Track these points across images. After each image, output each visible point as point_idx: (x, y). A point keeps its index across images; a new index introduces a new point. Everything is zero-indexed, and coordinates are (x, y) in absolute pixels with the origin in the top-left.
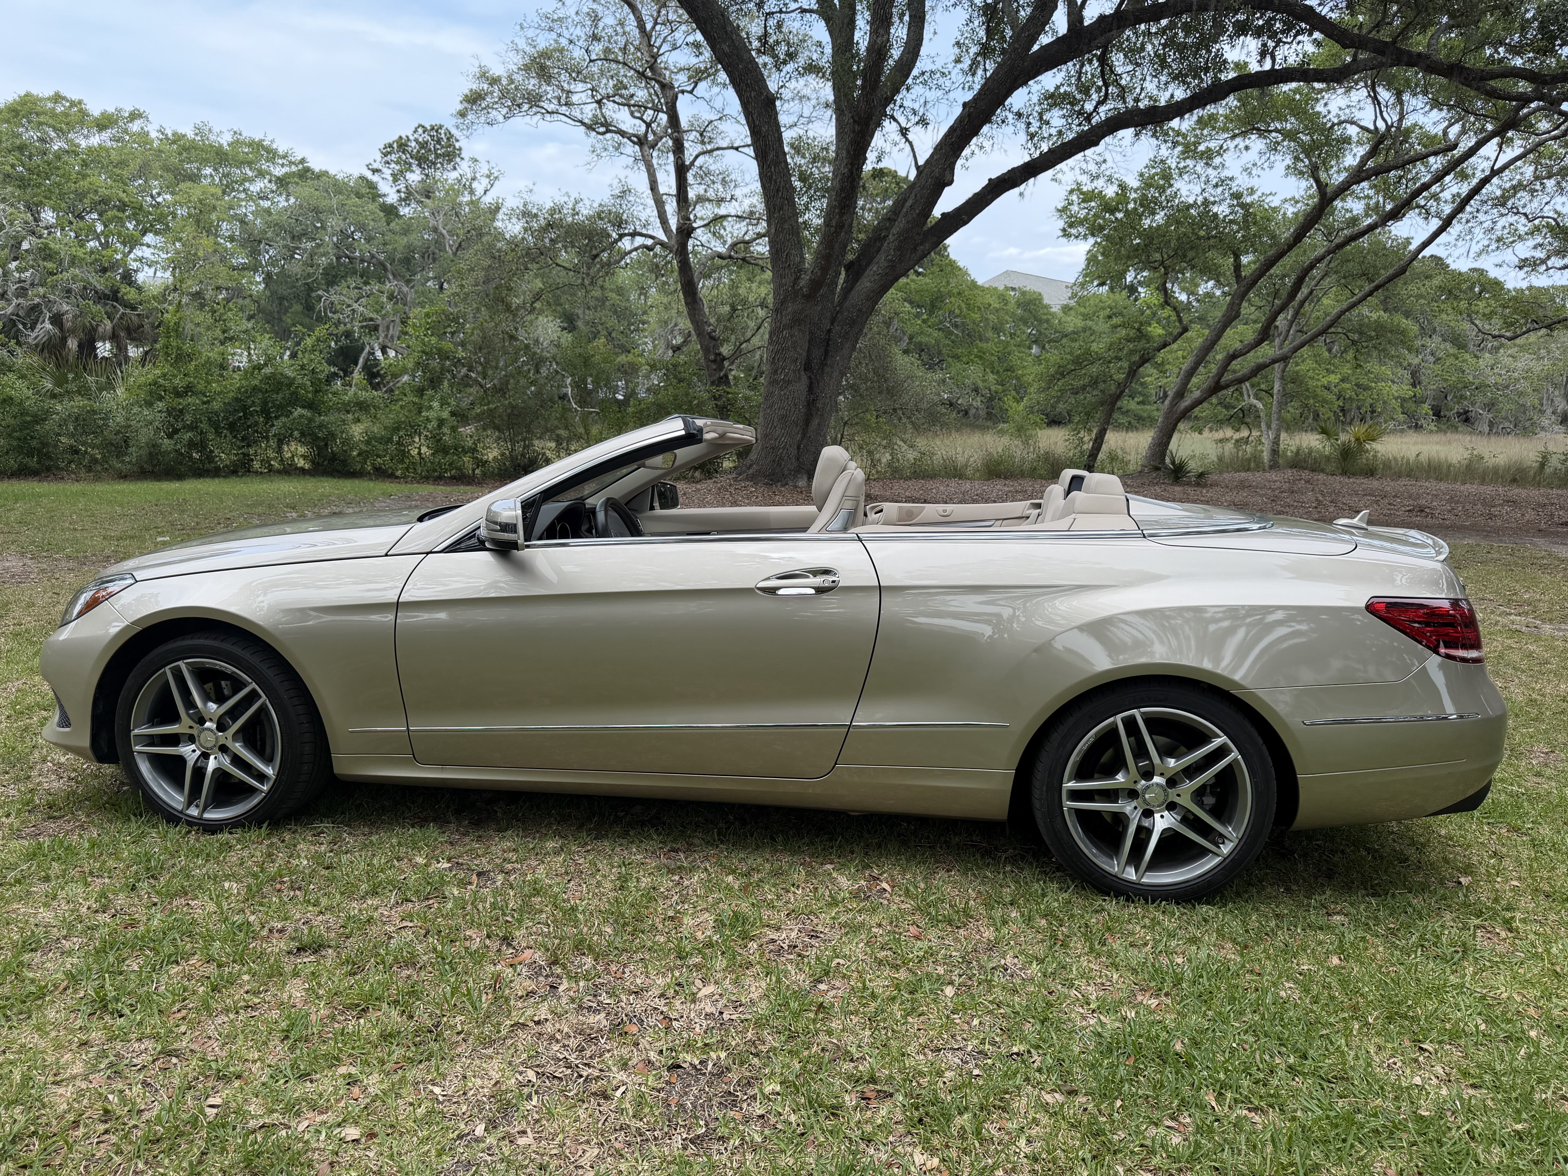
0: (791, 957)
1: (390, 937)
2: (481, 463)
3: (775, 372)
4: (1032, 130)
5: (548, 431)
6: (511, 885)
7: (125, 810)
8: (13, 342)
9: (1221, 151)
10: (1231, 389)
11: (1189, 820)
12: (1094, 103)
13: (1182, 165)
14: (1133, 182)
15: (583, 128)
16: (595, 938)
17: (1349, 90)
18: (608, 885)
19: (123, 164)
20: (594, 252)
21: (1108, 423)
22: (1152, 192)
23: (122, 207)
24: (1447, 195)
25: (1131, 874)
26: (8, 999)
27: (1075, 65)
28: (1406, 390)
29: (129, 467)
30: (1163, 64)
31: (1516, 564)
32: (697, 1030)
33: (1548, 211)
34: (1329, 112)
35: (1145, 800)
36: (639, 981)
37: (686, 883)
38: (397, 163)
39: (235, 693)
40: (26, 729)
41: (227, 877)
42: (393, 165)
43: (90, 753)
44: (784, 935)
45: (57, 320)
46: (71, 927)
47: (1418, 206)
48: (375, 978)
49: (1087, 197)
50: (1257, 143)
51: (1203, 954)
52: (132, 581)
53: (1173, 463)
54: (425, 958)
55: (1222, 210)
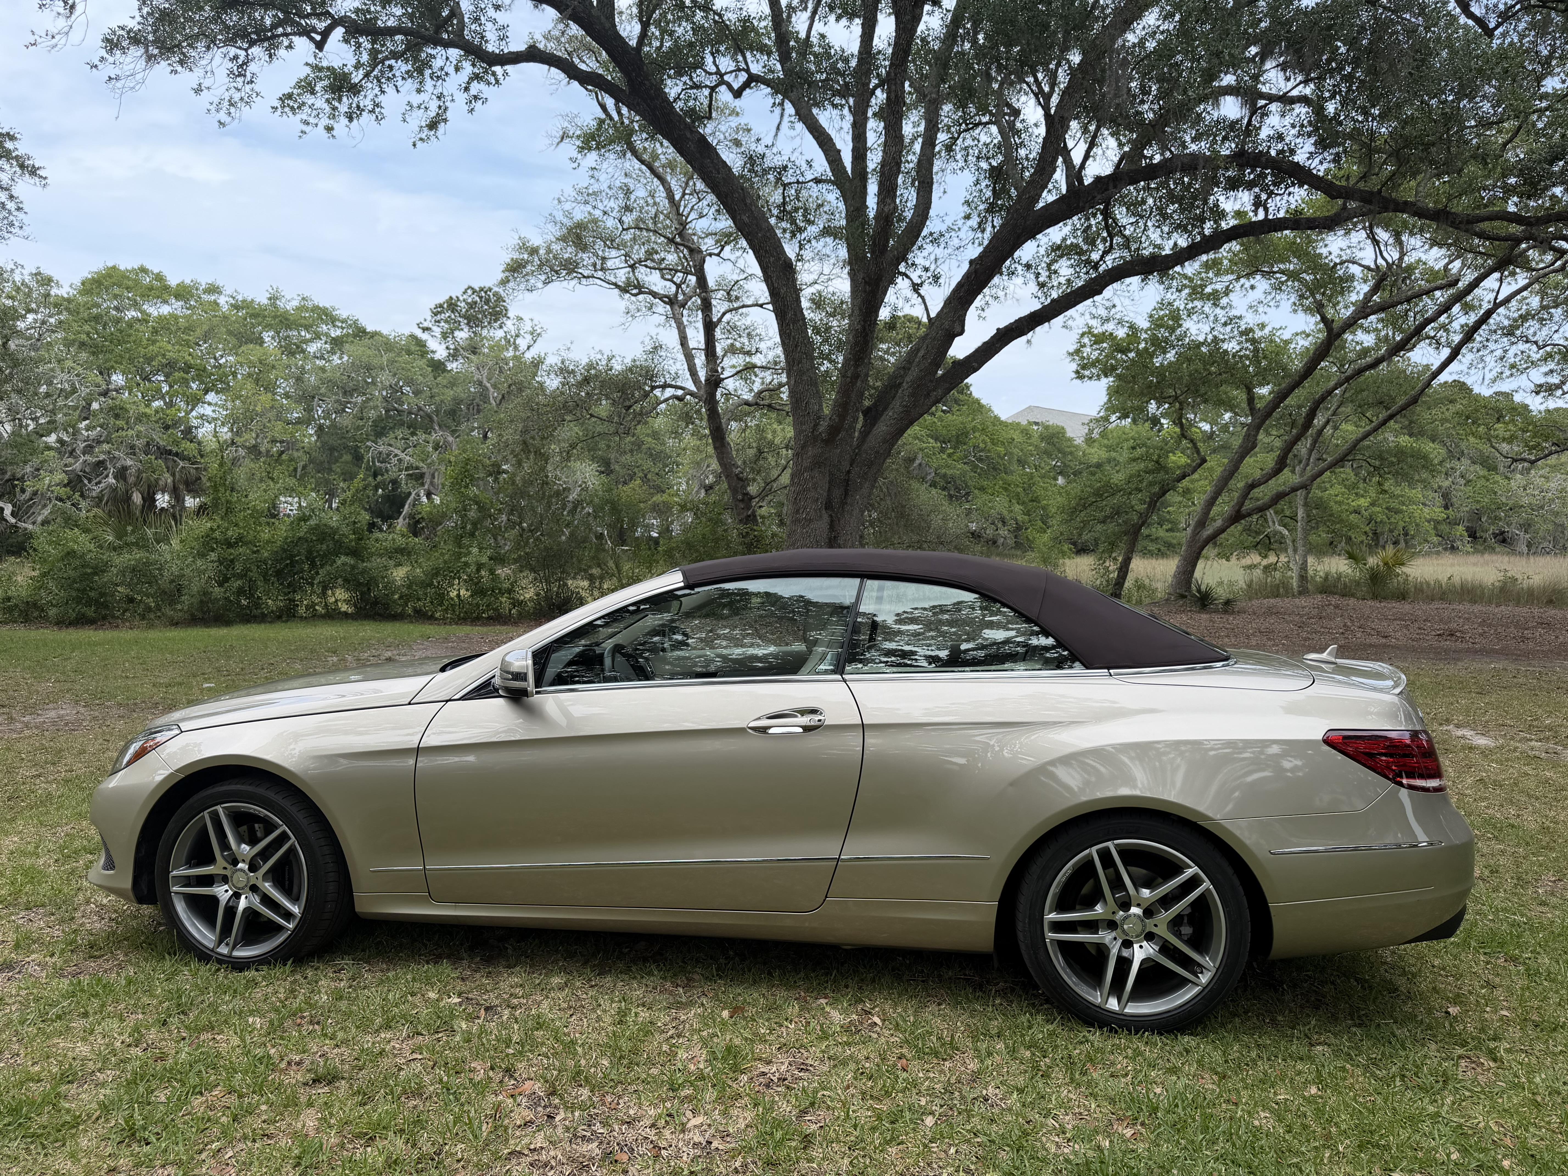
0: (779, 1089)
1: (400, 1069)
2: (516, 603)
3: (797, 512)
4: (1041, 279)
5: (583, 571)
6: (516, 1019)
7: (160, 948)
8: (77, 494)
9: (1227, 292)
10: (1255, 517)
11: (1166, 949)
12: (1100, 252)
13: (1190, 306)
14: (1143, 323)
15: (617, 291)
16: (592, 1070)
17: (1348, 233)
18: (608, 1019)
19: (189, 329)
20: (627, 403)
21: (1132, 552)
22: (1163, 333)
23: (188, 368)
24: (1456, 325)
25: (1113, 1004)
26: (45, 1127)
27: (1080, 219)
28: (1439, 513)
29: (180, 614)
30: (1164, 216)
31: (1541, 688)
32: (685, 1158)
33: (1558, 339)
34: (1330, 253)
35: (1124, 931)
36: (632, 1112)
37: (683, 1017)
38: (446, 321)
39: (267, 834)
40: (73, 872)
41: (252, 1013)
42: (443, 324)
43: (131, 894)
44: (774, 1069)
45: (121, 474)
46: (105, 1060)
47: (1428, 337)
48: (384, 1107)
49: (1099, 339)
50: (1262, 284)
51: (1180, 1085)
52: (178, 732)
53: (1199, 591)
54: (431, 1089)
55: (1231, 346)
